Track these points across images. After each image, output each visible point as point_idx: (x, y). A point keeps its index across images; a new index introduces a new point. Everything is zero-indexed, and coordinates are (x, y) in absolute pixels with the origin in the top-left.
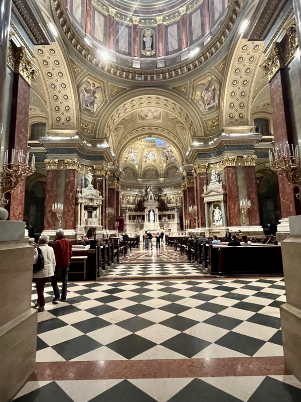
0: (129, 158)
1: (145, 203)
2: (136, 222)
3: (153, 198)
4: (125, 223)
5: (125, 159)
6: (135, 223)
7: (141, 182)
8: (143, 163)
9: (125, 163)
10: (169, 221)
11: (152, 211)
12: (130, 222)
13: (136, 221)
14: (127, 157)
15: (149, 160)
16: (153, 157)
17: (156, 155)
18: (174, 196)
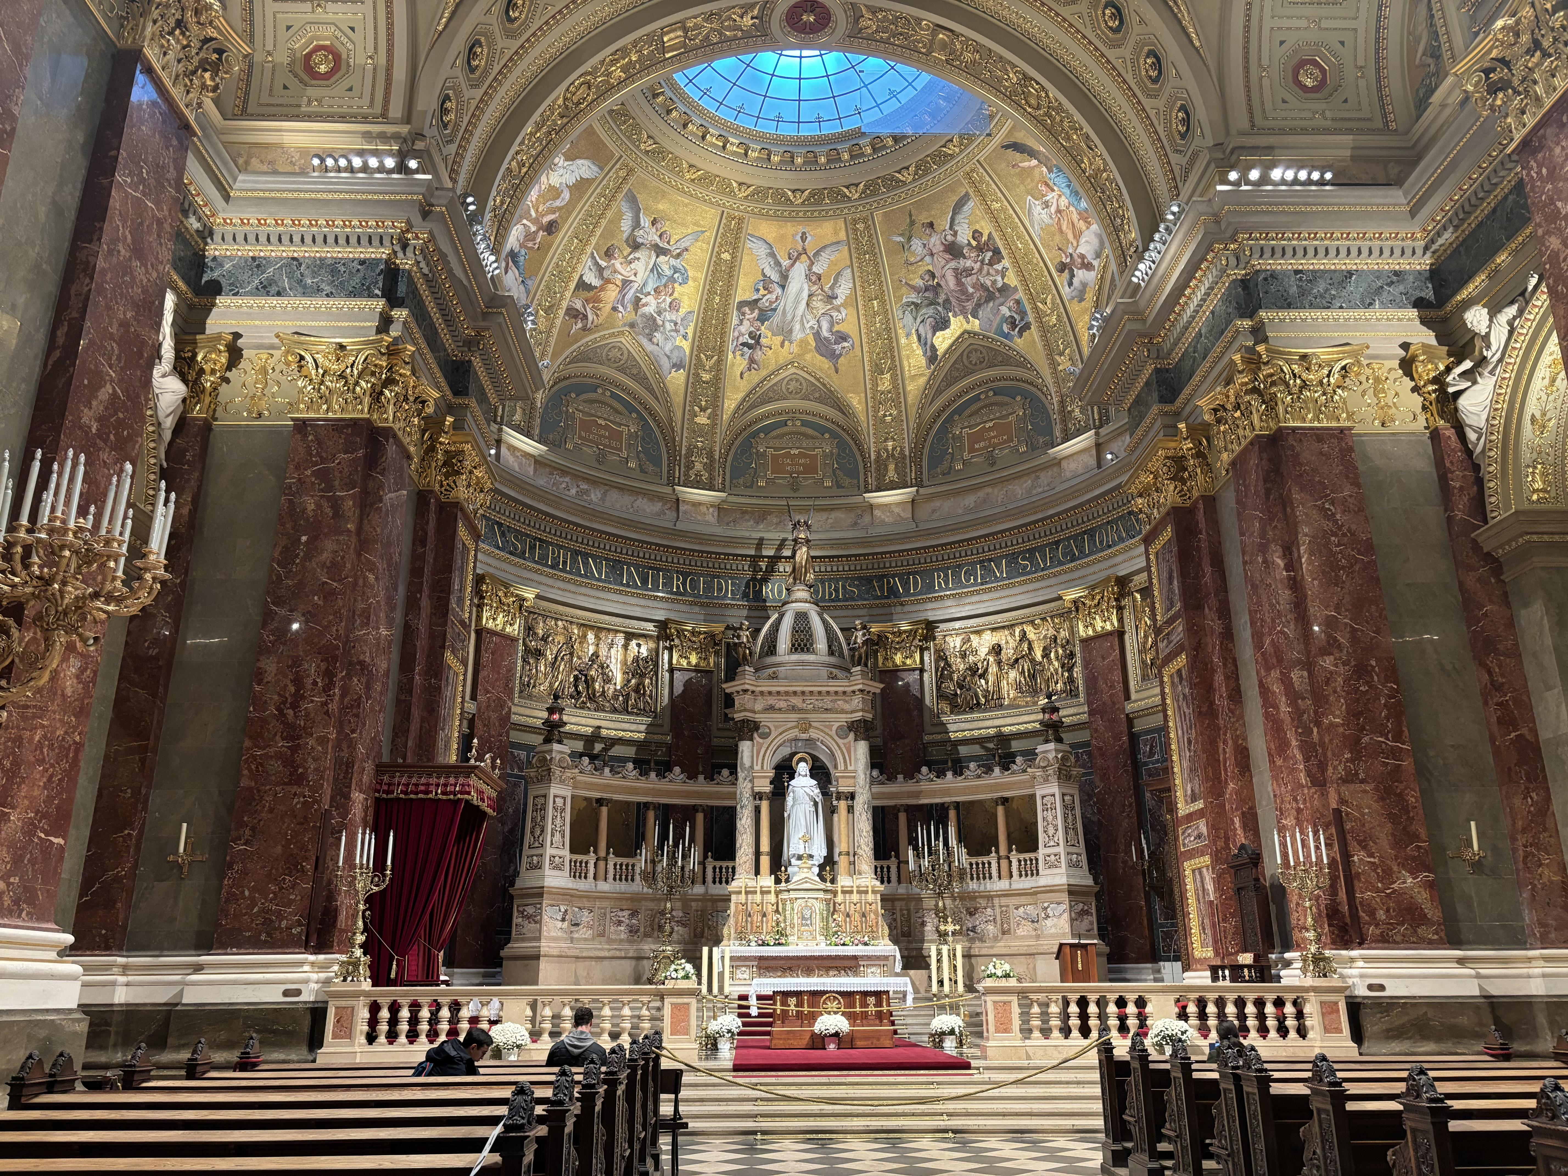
0: (611, 294)
1: (747, 679)
2: (650, 877)
3: (821, 645)
4: (526, 880)
5: (568, 298)
6: (638, 886)
7: (711, 516)
8: (736, 362)
9: (566, 338)
10: (983, 874)
11: (803, 768)
12: (578, 872)
13: (641, 862)
14: (591, 278)
15: (786, 333)
16: (819, 305)
17: (843, 290)
18: (1009, 642)
